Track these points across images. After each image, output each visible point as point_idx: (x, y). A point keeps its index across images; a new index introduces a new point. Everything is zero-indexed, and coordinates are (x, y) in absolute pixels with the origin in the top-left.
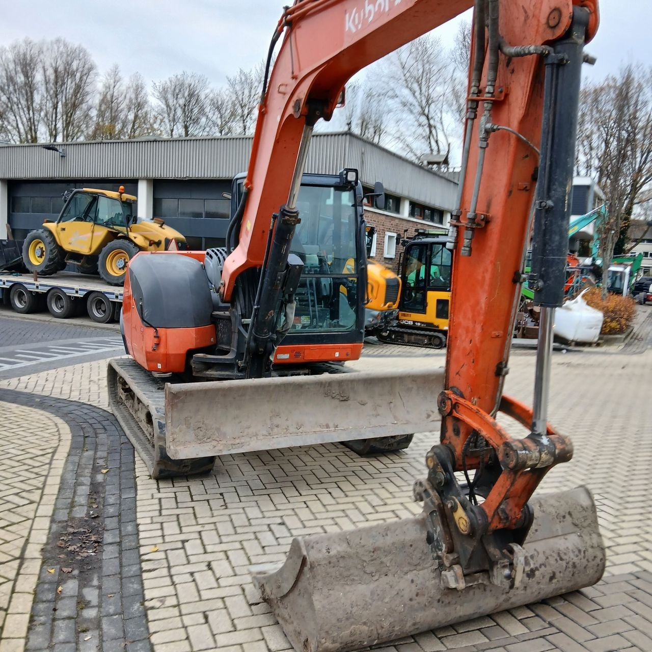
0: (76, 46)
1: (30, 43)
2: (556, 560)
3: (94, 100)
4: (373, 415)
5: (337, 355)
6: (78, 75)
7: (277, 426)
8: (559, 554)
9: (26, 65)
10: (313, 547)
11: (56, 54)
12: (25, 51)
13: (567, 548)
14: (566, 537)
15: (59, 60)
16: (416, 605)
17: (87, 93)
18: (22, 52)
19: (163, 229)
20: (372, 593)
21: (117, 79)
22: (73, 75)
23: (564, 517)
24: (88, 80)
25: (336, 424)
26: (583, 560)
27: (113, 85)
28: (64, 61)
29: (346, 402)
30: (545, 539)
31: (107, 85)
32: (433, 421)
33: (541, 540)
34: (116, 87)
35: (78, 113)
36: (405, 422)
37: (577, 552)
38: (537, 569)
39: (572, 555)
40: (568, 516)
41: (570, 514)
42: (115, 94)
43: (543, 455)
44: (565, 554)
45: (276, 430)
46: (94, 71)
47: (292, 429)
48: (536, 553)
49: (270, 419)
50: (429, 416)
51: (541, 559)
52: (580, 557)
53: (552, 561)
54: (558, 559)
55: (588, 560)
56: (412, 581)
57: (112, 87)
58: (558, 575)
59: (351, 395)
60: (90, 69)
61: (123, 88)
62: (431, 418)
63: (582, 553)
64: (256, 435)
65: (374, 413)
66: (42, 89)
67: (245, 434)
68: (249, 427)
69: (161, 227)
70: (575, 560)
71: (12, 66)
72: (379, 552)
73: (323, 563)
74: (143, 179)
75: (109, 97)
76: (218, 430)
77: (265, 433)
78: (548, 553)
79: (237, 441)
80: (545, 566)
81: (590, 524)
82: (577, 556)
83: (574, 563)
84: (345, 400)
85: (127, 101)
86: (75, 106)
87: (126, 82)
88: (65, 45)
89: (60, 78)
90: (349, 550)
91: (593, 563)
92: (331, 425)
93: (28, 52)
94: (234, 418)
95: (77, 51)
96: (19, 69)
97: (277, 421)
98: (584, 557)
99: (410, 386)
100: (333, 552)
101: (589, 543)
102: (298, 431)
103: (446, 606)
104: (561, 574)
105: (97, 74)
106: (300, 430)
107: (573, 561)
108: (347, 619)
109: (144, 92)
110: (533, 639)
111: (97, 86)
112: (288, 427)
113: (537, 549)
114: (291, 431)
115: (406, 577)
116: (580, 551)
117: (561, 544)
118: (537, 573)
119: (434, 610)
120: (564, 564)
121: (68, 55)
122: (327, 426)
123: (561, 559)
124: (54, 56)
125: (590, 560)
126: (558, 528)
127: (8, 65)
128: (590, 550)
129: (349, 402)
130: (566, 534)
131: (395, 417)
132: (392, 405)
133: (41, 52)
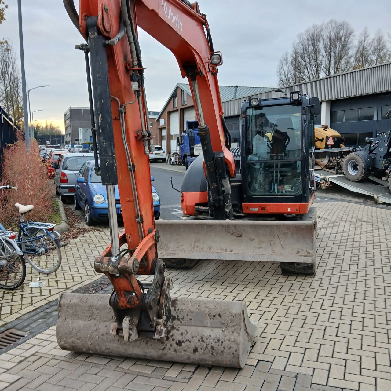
0: (342, 22)
1: (316, 26)
2: (199, 341)
3: (352, 52)
4: (258, 247)
5: (289, 210)
6: (343, 39)
7: (197, 247)
8: (202, 338)
9: (314, 39)
10: (65, 298)
11: (330, 29)
12: (313, 32)
13: (210, 336)
14: (213, 329)
15: (332, 32)
16: (106, 339)
17: (349, 48)
18: (311, 33)
19: (326, 131)
20: (84, 326)
21: (366, 36)
22: (340, 39)
23: (214, 316)
24: (349, 41)
25: (231, 250)
26: (220, 347)
27: (364, 40)
28: (335, 32)
29: (240, 238)
30: (197, 326)
31: (360, 41)
32: (300, 256)
33: (193, 326)
34: (366, 41)
35: (343, 62)
36: (279, 254)
37: (216, 340)
38: (183, 342)
39: (211, 341)
40: (217, 316)
41: (219, 315)
42: (365, 45)
43: (109, 267)
44: (207, 339)
45: (196, 249)
46: (353, 34)
47: (205, 249)
48: (186, 333)
49: (194, 243)
50: (298, 252)
51: (188, 337)
52: (217, 344)
53: (195, 340)
54: (201, 340)
55: (224, 347)
56: (106, 326)
57: (363, 41)
58: (199, 350)
59: (244, 234)
60: (350, 34)
61: (370, 41)
62: (299, 254)
63: (220, 342)
64: (185, 250)
65: (258, 246)
66: (323, 52)
67: (179, 249)
68: (182, 246)
69: (325, 130)
70: (214, 344)
71: (306, 42)
72: (93, 307)
73: (66, 305)
74: (324, 101)
75: (361, 48)
76: (167, 245)
77: (190, 250)
78: (194, 335)
79: (174, 252)
80: (190, 342)
81: (235, 325)
82: (216, 343)
83: (212, 347)
84: (239, 236)
85: (372, 48)
86: (341, 58)
87: (372, 36)
88: (336, 23)
89: (333, 42)
90: (79, 303)
91: (229, 351)
92: (229, 250)
93: (315, 32)
94: (176, 240)
95: (343, 24)
96: (310, 43)
97: (197, 244)
98: (221, 345)
99: (286, 232)
100: (72, 302)
101: (228, 337)
102: (208, 250)
103: (123, 344)
104: (202, 351)
105: (354, 36)
106: (209, 251)
107: (212, 345)
108: (70, 334)
109: (383, 40)
110: (169, 380)
111: (354, 43)
112: (203, 248)
113: (188, 330)
114: (203, 251)
115: (104, 323)
116: (219, 340)
117: (207, 332)
118: (183, 344)
119: (115, 345)
120: (205, 345)
121: (337, 28)
122: (226, 250)
123: (203, 341)
124: (329, 31)
125: (226, 348)
126: (208, 321)
127: (304, 42)
128: (227, 342)
129: (242, 238)
130: (213, 327)
131: (273, 251)
132: (272, 242)
133: (322, 30)
